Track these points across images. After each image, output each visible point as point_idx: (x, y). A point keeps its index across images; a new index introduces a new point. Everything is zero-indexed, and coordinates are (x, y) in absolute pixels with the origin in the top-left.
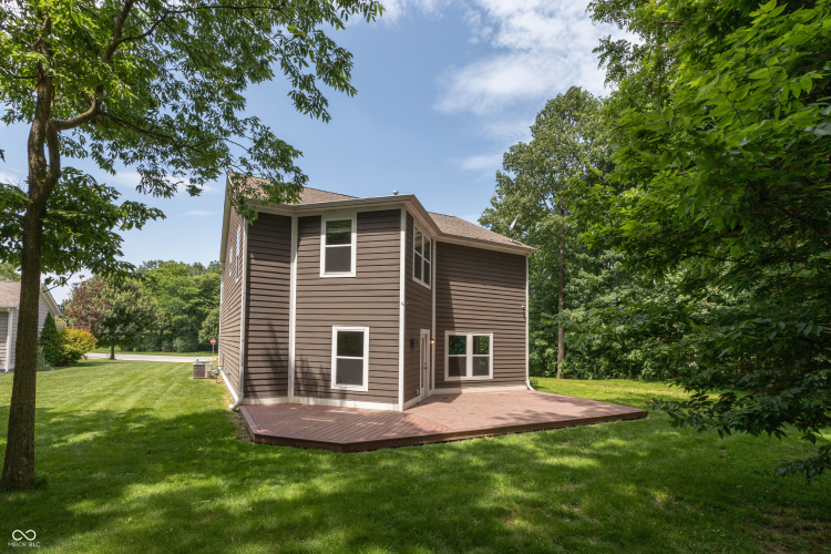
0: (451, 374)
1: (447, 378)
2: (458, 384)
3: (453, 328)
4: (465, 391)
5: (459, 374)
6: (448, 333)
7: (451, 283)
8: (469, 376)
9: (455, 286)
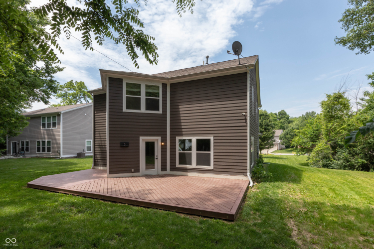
0: (180, 163)
1: (178, 165)
2: (186, 170)
3: (181, 135)
4: (190, 174)
5: (186, 164)
6: (178, 138)
7: (180, 107)
8: (194, 165)
9: (183, 108)
